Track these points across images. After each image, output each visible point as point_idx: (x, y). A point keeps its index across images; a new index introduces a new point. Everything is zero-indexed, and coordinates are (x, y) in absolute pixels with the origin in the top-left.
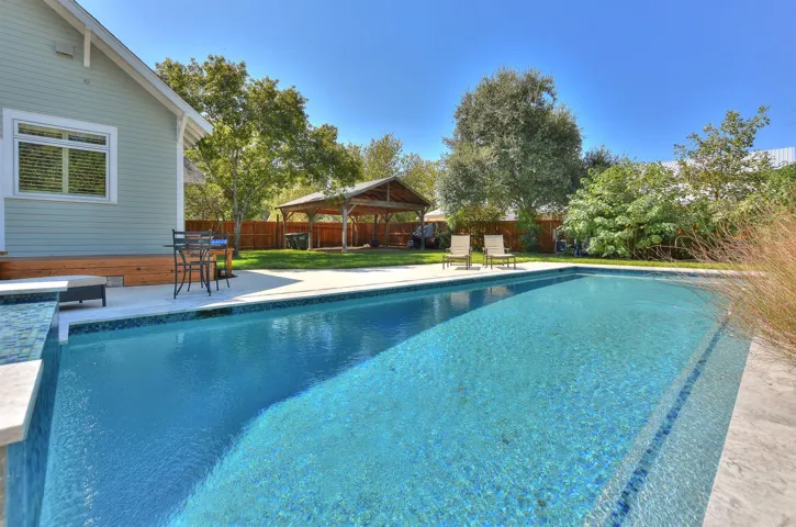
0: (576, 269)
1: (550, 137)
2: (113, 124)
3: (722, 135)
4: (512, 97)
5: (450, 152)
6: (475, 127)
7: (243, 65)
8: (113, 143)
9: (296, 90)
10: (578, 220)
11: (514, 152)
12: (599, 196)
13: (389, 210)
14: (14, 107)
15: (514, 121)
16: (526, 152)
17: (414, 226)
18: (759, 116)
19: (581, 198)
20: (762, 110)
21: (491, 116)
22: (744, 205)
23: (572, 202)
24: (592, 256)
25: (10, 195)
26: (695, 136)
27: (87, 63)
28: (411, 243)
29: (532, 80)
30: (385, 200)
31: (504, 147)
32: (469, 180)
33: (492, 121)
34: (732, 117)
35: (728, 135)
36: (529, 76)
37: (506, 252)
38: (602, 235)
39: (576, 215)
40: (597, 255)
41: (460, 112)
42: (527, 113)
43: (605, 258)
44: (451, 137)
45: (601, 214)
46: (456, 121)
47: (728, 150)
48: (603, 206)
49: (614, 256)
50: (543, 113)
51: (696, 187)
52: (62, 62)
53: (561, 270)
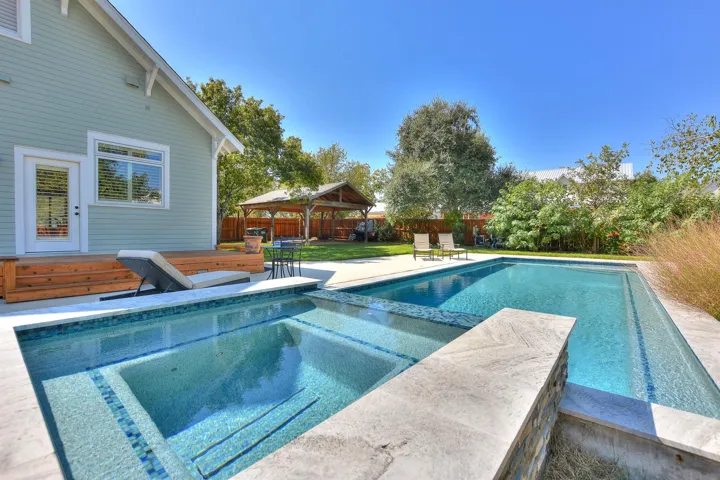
0: (503, 259)
1: (475, 156)
2: (167, 144)
3: (599, 161)
4: (446, 122)
5: (393, 163)
6: (417, 145)
7: (239, 88)
8: (167, 158)
9: (275, 109)
10: (499, 222)
11: (449, 167)
12: (514, 204)
13: (335, 209)
14: (97, 130)
15: (447, 142)
16: (458, 167)
17: (355, 222)
18: (624, 149)
19: (500, 204)
20: (625, 145)
21: (429, 136)
22: (616, 213)
23: (494, 208)
24: (509, 249)
25: (92, 203)
26: (581, 162)
27: (149, 93)
28: (352, 237)
29: (460, 109)
30: (338, 201)
31: (440, 163)
32: (414, 188)
33: (430, 141)
34: (606, 149)
35: (604, 163)
36: (458, 106)
37: (456, 247)
38: (519, 233)
39: (497, 217)
40: (513, 248)
41: (402, 130)
42: (459, 137)
43: (518, 250)
44: (394, 151)
45: (515, 218)
46: (399, 138)
47: (603, 173)
48: (516, 211)
49: (527, 249)
50: (470, 136)
51: (582, 199)
52: (130, 92)
53: (495, 260)
